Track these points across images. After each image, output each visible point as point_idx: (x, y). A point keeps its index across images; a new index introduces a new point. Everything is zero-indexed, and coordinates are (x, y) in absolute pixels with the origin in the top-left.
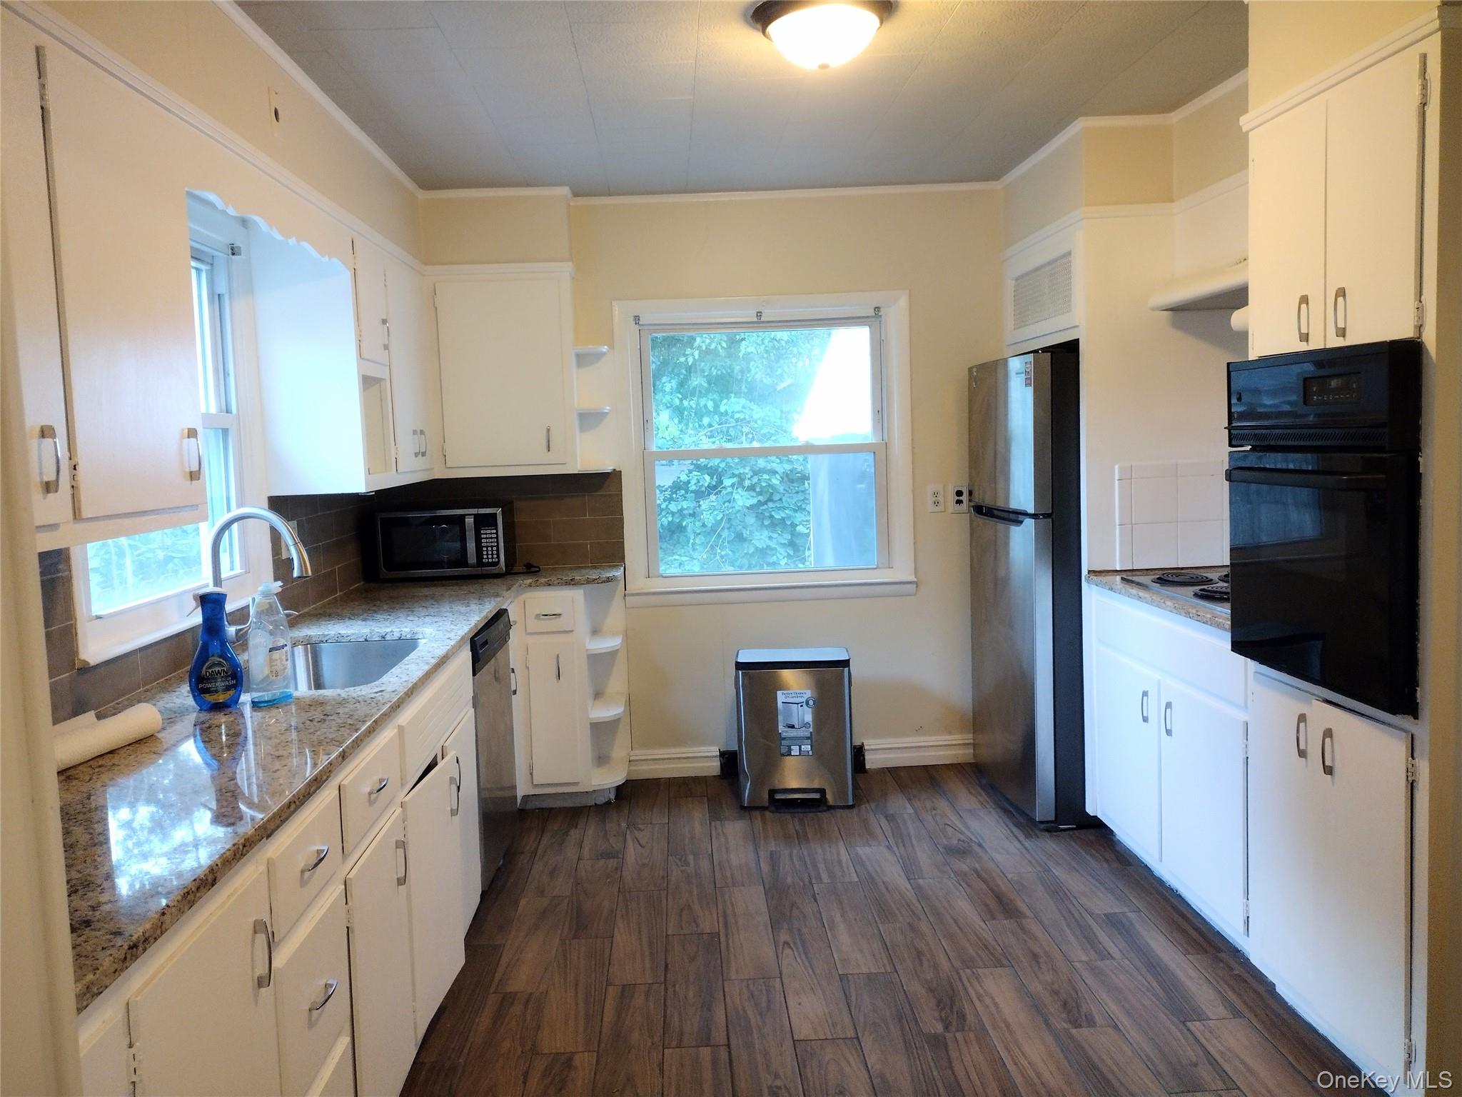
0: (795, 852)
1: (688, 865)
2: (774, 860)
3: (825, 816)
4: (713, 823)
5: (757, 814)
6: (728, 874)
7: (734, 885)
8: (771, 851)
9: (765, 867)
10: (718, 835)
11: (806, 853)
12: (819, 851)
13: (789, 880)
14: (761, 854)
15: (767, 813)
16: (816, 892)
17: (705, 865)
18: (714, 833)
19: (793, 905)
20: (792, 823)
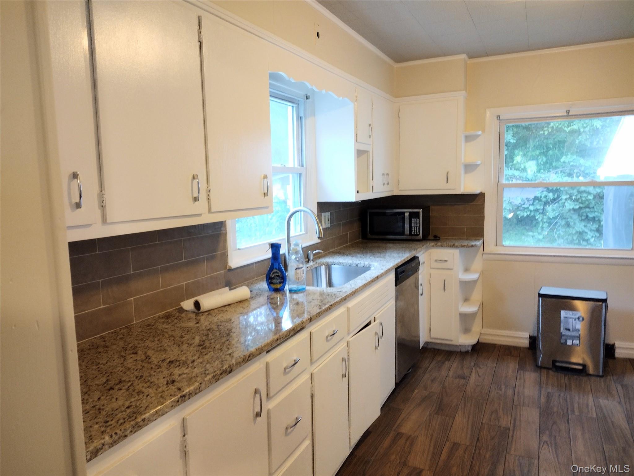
0: (562, 395)
1: (501, 390)
2: (549, 397)
3: (584, 379)
4: (519, 372)
5: (544, 372)
6: (522, 399)
7: (523, 405)
8: (548, 393)
9: (543, 400)
10: (520, 379)
11: (568, 397)
12: (577, 398)
13: (555, 409)
14: (543, 392)
15: (550, 371)
16: (570, 419)
17: (510, 392)
18: (518, 377)
19: (555, 423)
20: (564, 379)
